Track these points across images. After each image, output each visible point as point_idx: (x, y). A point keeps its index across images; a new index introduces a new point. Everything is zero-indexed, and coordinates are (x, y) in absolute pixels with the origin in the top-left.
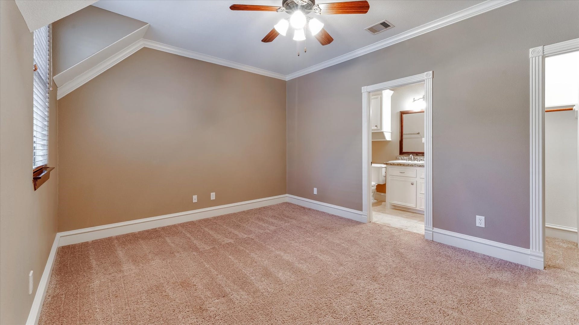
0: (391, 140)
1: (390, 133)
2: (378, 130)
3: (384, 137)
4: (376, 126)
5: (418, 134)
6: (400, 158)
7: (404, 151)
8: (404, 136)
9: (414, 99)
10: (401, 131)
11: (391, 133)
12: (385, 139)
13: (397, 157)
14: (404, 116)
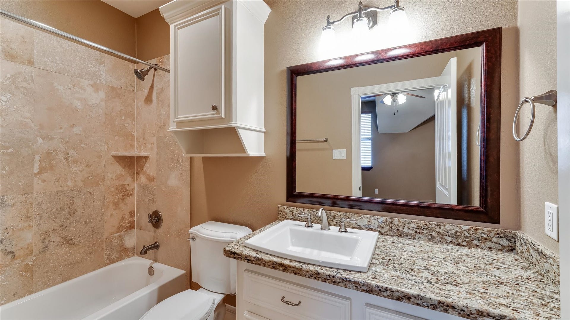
0: (264, 155)
1: (263, 134)
2: (221, 120)
3: (241, 147)
4: (214, 108)
5: (326, 141)
6: (288, 211)
7: (300, 189)
8: (298, 146)
9: (328, 17)
10: (289, 131)
11: (265, 133)
12: (245, 153)
13: (281, 209)
14: (299, 80)
